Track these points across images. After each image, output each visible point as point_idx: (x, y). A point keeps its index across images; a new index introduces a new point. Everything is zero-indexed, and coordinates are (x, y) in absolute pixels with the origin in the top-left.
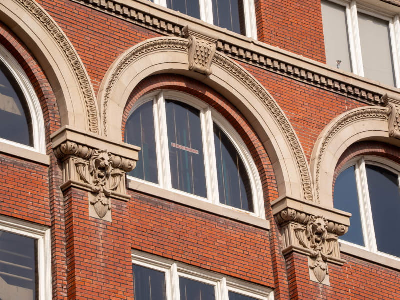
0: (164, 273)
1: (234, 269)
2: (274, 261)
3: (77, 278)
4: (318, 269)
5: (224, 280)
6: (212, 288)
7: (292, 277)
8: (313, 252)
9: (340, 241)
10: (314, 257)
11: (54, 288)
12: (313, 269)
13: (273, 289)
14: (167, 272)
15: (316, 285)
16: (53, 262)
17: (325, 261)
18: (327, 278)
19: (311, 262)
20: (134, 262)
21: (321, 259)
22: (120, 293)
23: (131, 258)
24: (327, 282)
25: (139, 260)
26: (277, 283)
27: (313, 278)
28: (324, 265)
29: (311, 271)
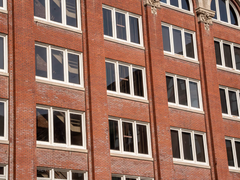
0: (111, 11)
1: (131, 10)
2: (142, 8)
3: (87, 11)
4: (154, 10)
5: (128, 13)
6: (124, 15)
7: (147, 12)
8: (153, 5)
9: (160, 2)
10: (153, 7)
11: (81, 13)
12: (152, 10)
13: (141, 15)
14: (112, 10)
15: (153, 14)
16: (81, 6)
17: (156, 7)
18: (156, 12)
19: (152, 8)
20: (103, 7)
21: (154, 7)
22: (99, 16)
23: (102, 6)
24: (156, 13)
25: (104, 7)
26: (142, 14)
27: (152, 12)
28: (155, 9)
29: (152, 11)
